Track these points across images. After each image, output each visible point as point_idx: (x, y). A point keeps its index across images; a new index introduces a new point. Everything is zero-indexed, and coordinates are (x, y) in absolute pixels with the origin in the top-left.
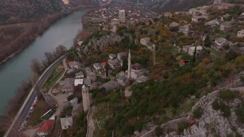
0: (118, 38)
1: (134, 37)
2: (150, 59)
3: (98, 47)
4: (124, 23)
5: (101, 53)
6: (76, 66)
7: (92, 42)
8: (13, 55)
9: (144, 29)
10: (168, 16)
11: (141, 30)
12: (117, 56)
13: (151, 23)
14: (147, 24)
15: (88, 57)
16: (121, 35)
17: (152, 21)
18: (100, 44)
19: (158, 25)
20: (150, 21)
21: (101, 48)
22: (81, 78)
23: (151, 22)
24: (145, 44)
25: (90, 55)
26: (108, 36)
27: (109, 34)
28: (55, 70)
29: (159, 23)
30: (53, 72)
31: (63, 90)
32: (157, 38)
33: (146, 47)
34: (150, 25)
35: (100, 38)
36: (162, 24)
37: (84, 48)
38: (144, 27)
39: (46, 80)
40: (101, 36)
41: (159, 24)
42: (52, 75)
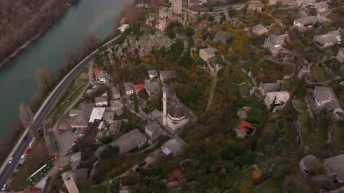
0: (167, 42)
1: (191, 43)
2: (205, 94)
3: (137, 51)
4: (179, 15)
5: (140, 61)
6: (102, 80)
7: (128, 42)
8: (27, 44)
9: (209, 29)
10: (254, 9)
11: (204, 30)
12: (159, 75)
13: (223, 19)
14: (218, 19)
15: (122, 66)
16: (172, 36)
17: (226, 14)
18: (140, 48)
19: (235, 23)
20: (222, 14)
21: (141, 55)
22: (103, 106)
23: (224, 17)
24: (205, 59)
25: (125, 62)
26: (152, 37)
27: (153, 33)
28: (74, 81)
29: (236, 20)
30: (70, 87)
31: (73, 126)
32: (227, 50)
33: (206, 65)
34: (221, 22)
35: (140, 37)
36: (241, 23)
37: (117, 49)
38: (211, 25)
39: (57, 102)
40: (142, 33)
41: (237, 23)
42: (67, 93)
